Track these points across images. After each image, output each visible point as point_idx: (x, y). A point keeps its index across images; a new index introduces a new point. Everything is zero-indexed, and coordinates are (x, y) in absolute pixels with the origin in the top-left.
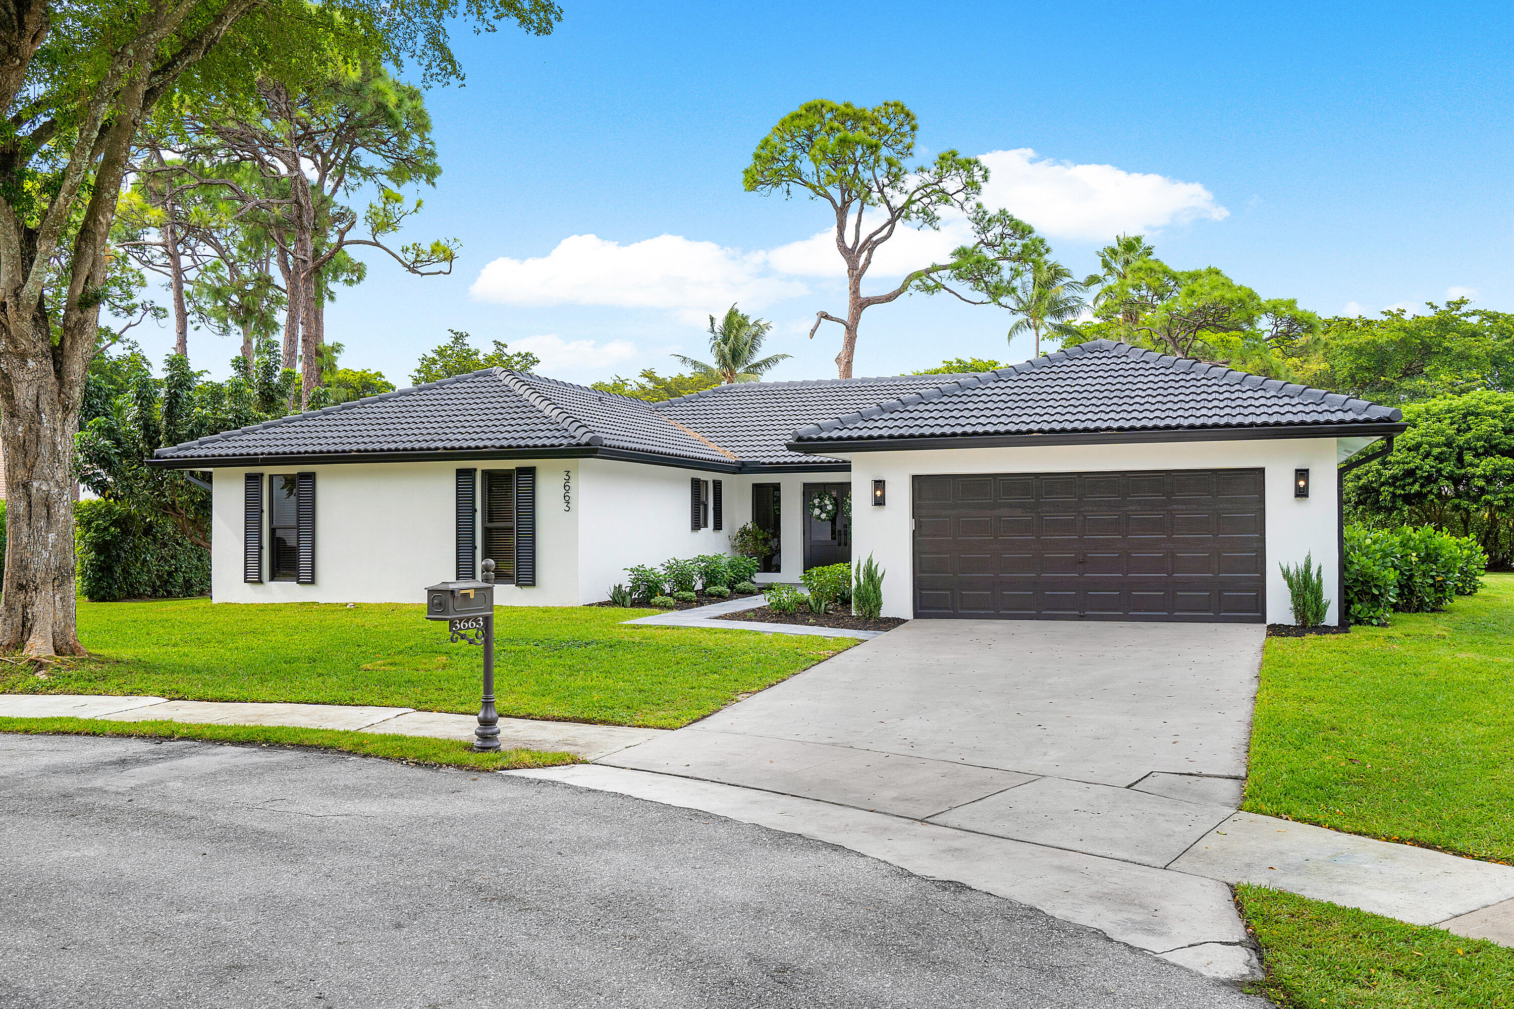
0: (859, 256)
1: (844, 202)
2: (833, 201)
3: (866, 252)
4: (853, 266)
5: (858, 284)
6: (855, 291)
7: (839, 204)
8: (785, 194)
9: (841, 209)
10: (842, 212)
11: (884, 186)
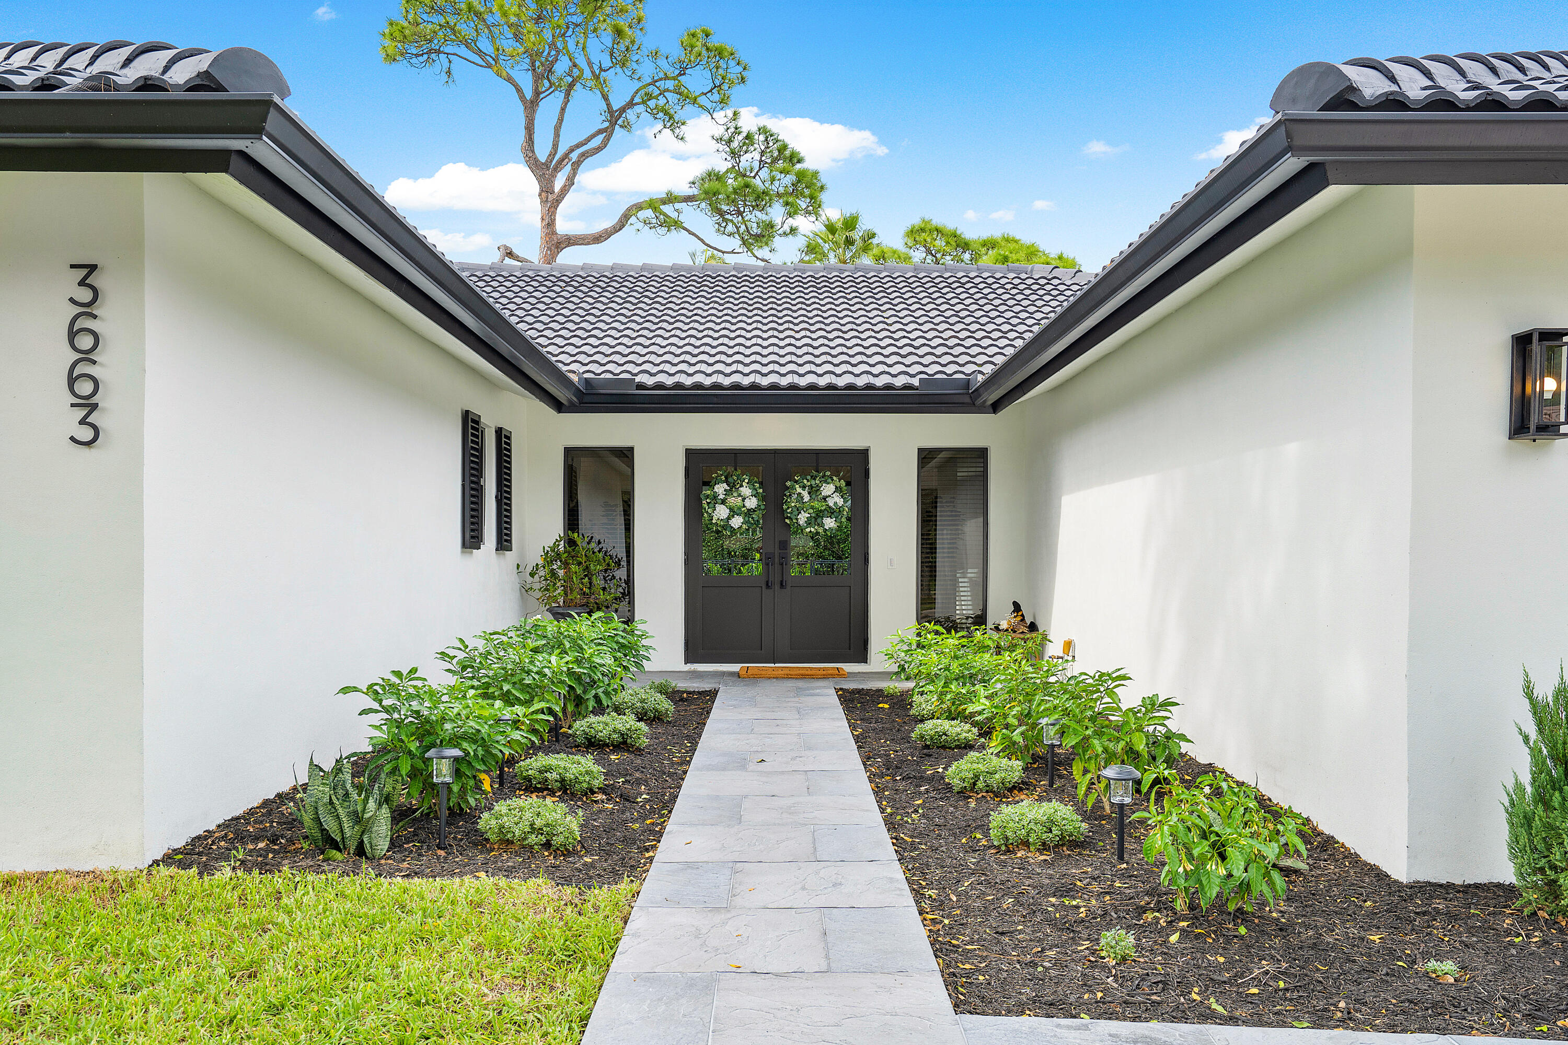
0: (554, 176)
1: (537, 93)
2: (519, 90)
3: (569, 167)
4: (546, 190)
5: (554, 213)
6: (549, 224)
7: (529, 95)
8: (444, 77)
9: (532, 102)
10: (531, 106)
11: (601, 70)
